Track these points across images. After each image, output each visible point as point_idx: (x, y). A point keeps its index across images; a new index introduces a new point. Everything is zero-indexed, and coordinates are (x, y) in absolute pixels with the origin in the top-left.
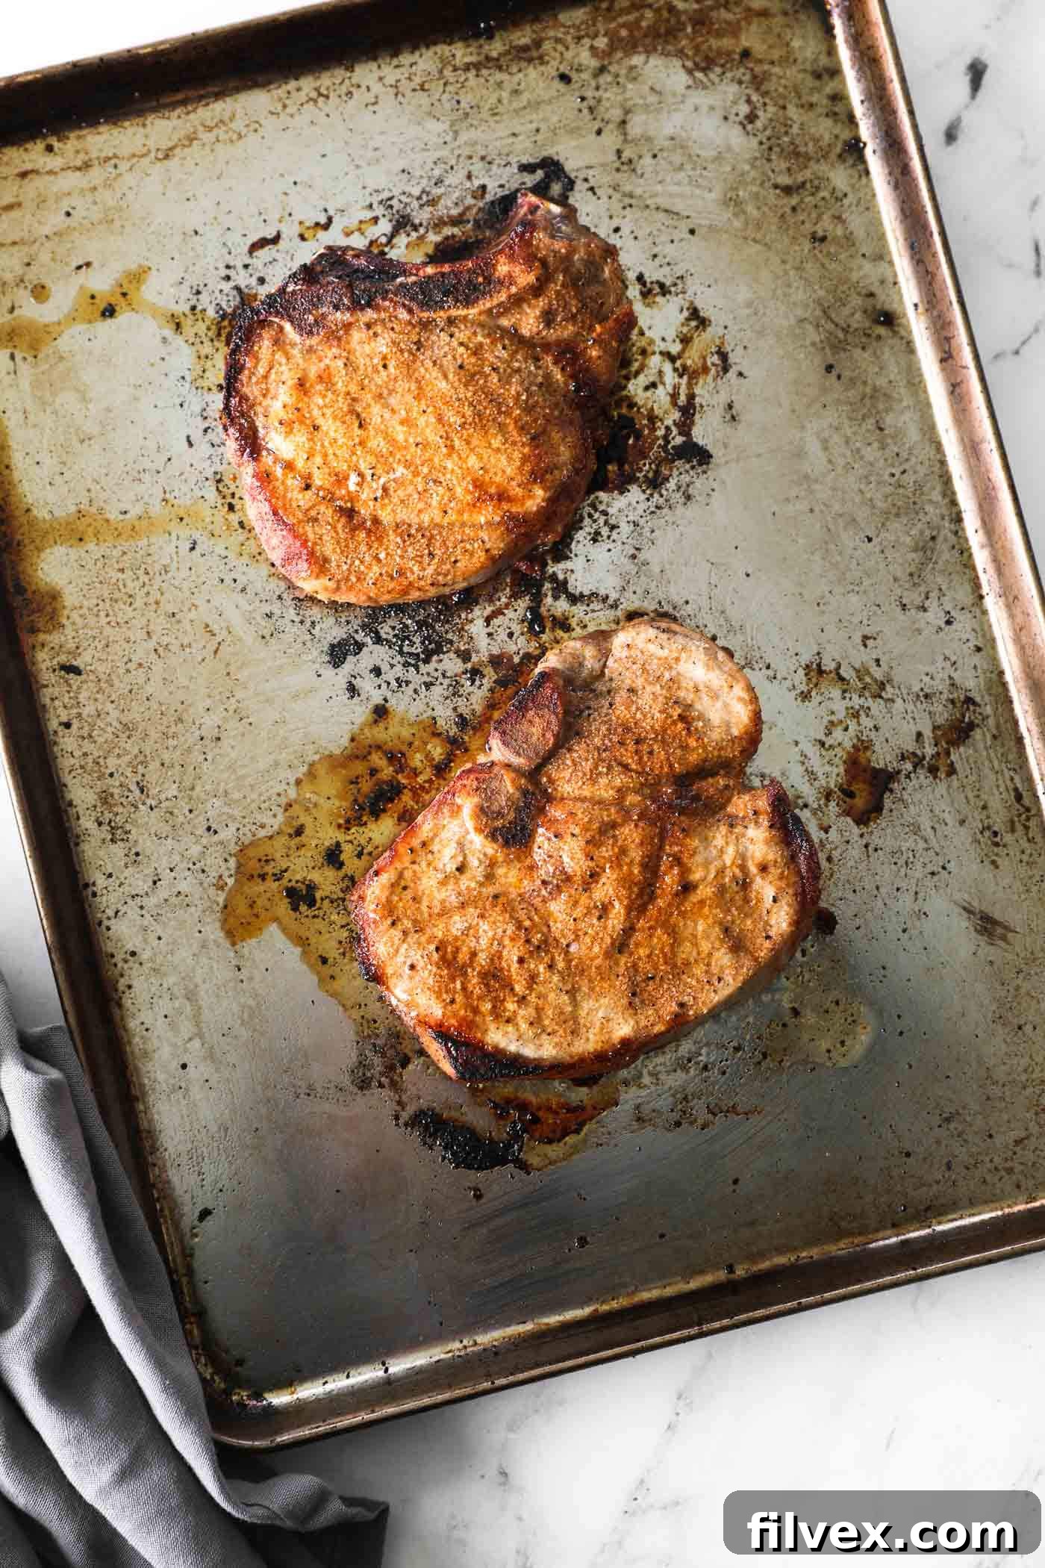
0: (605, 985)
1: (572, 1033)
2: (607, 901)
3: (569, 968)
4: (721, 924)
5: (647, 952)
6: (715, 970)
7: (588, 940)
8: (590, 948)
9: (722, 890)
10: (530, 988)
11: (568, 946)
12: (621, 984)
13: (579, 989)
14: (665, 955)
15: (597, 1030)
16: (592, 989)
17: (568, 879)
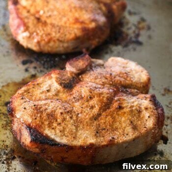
0: (88, 127)
1: (74, 137)
2: (93, 105)
3: (77, 120)
4: (130, 120)
5: (104, 121)
6: (126, 132)
7: (85, 114)
8: (85, 116)
9: (132, 111)
10: (63, 121)
11: (78, 114)
12: (94, 128)
13: (79, 126)
14: (110, 124)
15: (83, 139)
16: (83, 128)
17: (82, 98)
